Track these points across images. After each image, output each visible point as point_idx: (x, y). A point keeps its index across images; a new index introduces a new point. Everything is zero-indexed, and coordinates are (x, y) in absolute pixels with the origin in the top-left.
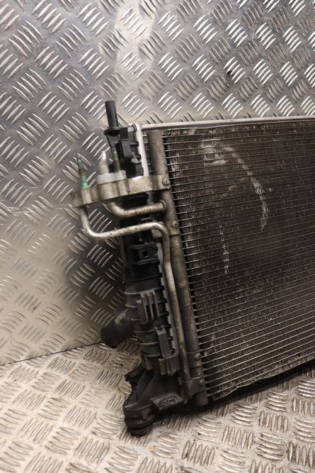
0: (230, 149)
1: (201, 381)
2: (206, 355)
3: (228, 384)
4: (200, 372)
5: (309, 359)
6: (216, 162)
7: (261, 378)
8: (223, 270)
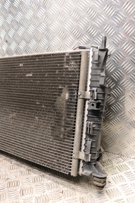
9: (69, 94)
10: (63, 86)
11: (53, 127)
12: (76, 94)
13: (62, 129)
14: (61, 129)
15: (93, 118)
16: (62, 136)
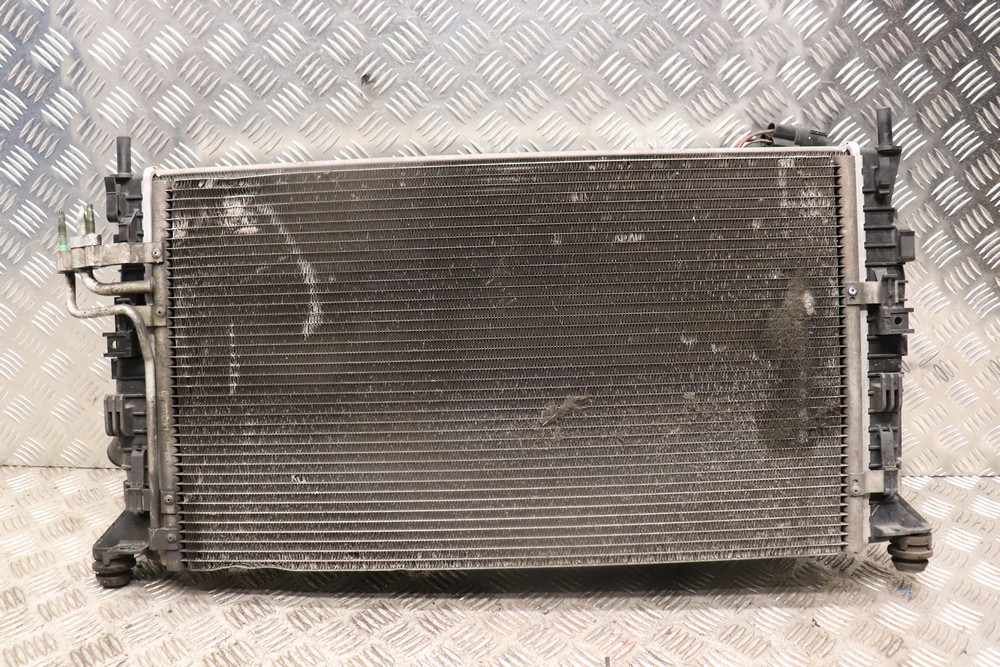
0: (270, 212)
1: (170, 535)
2: (185, 502)
3: (217, 556)
4: (172, 521)
5: (374, 569)
6: (243, 230)
7: (273, 567)
8: (228, 389)
9: (813, 295)
10: (786, 273)
11: (768, 414)
12: (837, 292)
13: (803, 414)
14: (796, 415)
15: (884, 361)
16: (803, 437)
